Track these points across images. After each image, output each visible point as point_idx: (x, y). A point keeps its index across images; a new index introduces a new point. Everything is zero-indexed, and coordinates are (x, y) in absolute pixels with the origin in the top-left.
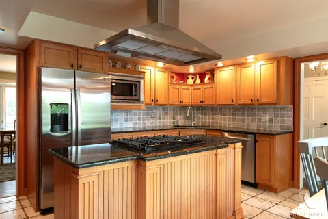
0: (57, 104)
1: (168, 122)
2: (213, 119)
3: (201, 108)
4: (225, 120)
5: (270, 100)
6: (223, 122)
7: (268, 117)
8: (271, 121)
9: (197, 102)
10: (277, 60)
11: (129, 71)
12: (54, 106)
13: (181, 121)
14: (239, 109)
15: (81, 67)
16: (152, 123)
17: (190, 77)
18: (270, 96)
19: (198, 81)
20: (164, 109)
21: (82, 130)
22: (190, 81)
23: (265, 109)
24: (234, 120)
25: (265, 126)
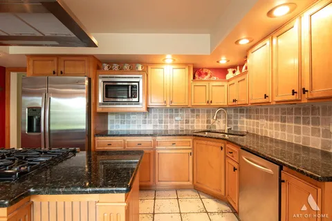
1: (199, 125)
2: (257, 125)
4: (271, 127)
6: (269, 130)
9: (230, 101)
15: (61, 72)
16: (177, 126)
17: (230, 71)
20: (193, 112)
22: (229, 76)
24: (283, 128)
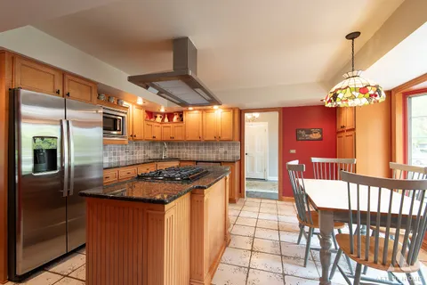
0: (42, 138)
1: (139, 155)
2: (179, 152)
3: (171, 143)
4: (190, 153)
5: (227, 138)
7: (224, 150)
8: (226, 152)
9: (166, 137)
10: (233, 109)
11: (113, 105)
12: (38, 140)
13: (151, 154)
14: (202, 144)
15: (68, 95)
16: (126, 157)
17: (159, 116)
18: (227, 135)
19: (166, 120)
20: (136, 144)
21: (75, 167)
22: (159, 119)
23: (221, 144)
24: (198, 152)
25: (221, 156)
